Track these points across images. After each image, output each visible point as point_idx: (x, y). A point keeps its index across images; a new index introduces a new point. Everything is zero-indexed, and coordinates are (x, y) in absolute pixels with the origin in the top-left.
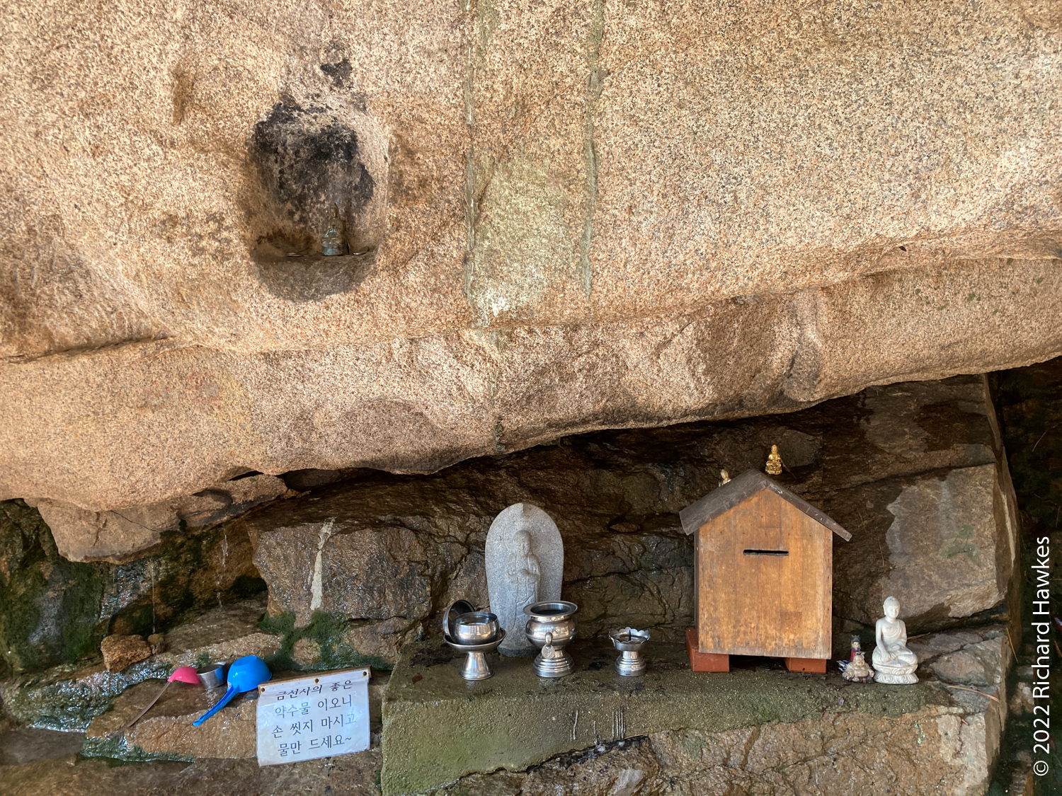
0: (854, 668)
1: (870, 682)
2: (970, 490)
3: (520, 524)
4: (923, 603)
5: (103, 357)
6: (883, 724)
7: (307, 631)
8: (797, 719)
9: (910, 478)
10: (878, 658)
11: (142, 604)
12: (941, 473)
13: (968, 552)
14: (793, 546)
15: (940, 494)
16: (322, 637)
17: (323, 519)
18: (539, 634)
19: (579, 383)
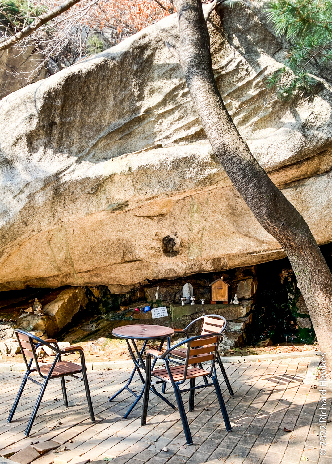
0: (231, 303)
1: (233, 304)
2: (249, 282)
3: (188, 286)
4: (241, 296)
5: (133, 263)
6: (234, 308)
7: (155, 303)
8: (224, 308)
9: (241, 281)
10: (234, 302)
11: (125, 301)
12: (245, 280)
13: (248, 290)
14: (223, 287)
15: (245, 283)
16: (158, 303)
17: (157, 287)
18: (191, 299)
19: (196, 267)
